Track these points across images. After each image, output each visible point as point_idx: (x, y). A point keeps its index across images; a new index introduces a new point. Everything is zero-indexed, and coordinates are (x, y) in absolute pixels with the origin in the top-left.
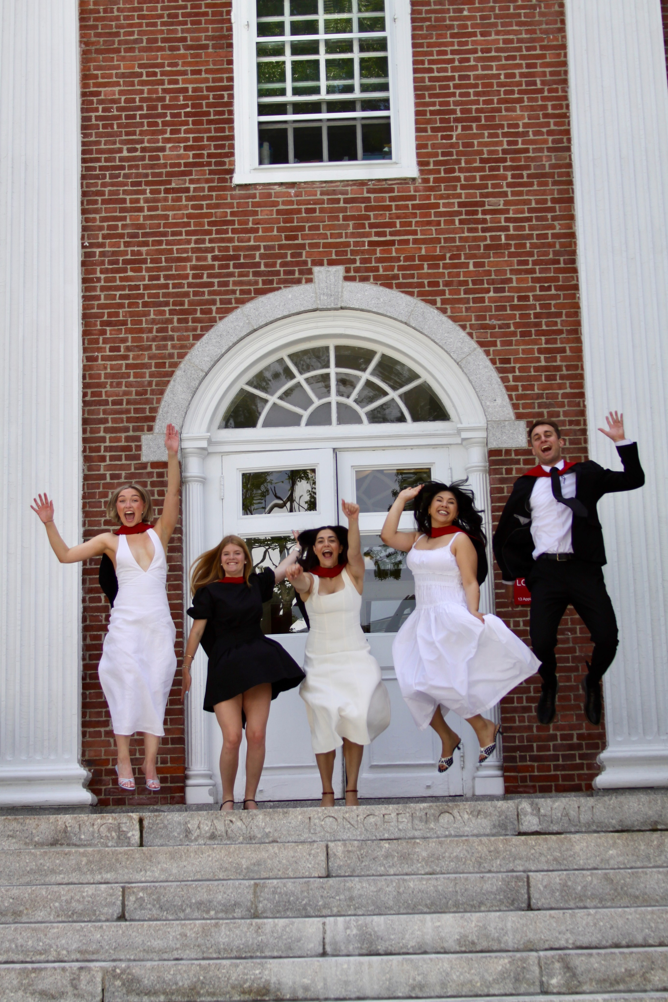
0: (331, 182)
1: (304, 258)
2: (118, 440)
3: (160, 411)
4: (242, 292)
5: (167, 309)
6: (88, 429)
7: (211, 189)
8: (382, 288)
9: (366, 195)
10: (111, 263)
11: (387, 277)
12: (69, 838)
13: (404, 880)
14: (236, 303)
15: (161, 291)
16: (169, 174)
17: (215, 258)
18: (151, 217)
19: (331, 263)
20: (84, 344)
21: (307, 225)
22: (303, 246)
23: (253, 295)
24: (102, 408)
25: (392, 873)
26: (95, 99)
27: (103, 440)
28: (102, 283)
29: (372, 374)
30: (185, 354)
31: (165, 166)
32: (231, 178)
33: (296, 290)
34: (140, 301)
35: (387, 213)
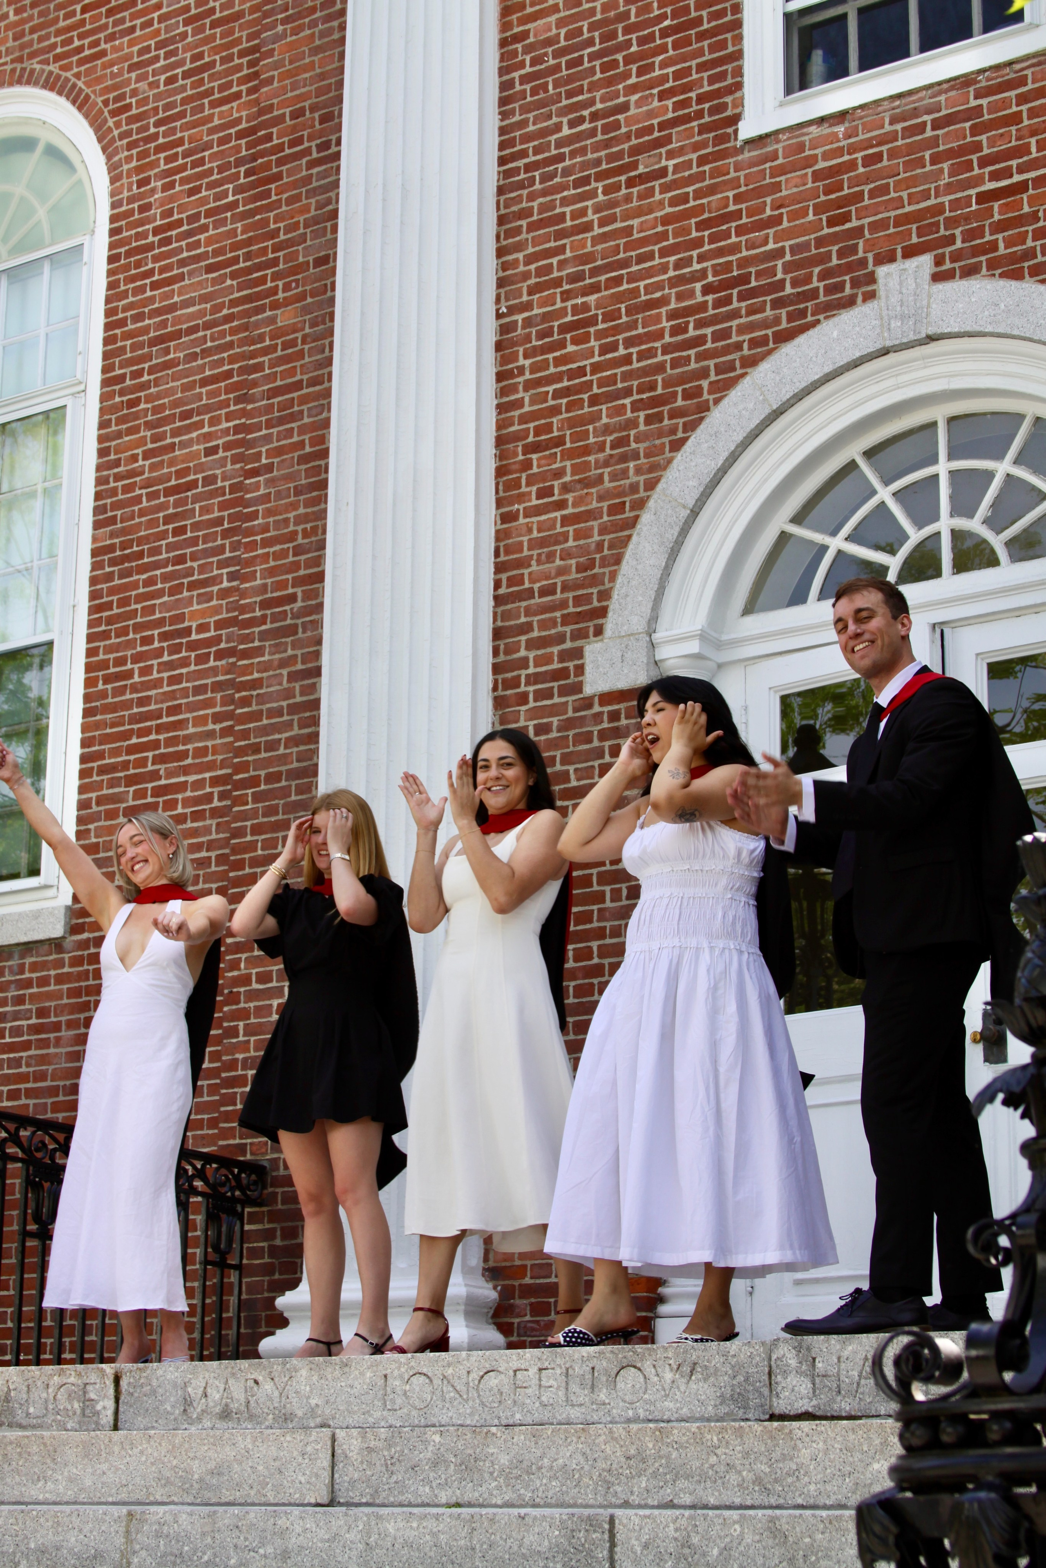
0: (910, 93)
1: (861, 254)
2: (548, 659)
3: (615, 595)
4: (753, 343)
5: (627, 401)
6: (502, 647)
7: (702, 161)
8: (1003, 283)
9: (973, 103)
10: (541, 335)
11: (1013, 259)
12: (12, 1412)
13: (379, 1517)
14: (742, 367)
15: (618, 371)
16: (636, 151)
17: (706, 290)
18: (604, 238)
19: (910, 253)
20: (497, 492)
21: (866, 188)
22: (858, 232)
23: (771, 345)
24: (524, 604)
25: (444, 1501)
26: (519, 46)
27: (524, 663)
28: (528, 376)
29: (1017, 461)
30: (658, 480)
31: (628, 137)
32: (736, 132)
33: (847, 318)
34: (585, 397)
35: (1013, 129)
